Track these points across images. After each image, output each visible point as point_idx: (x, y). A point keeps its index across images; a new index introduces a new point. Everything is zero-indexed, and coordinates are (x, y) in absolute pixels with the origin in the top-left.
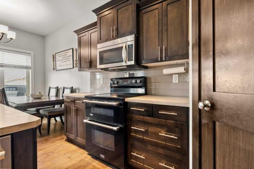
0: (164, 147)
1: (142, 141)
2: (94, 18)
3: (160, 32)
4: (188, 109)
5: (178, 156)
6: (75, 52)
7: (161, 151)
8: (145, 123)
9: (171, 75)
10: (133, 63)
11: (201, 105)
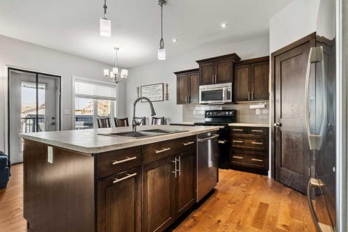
0: (254, 150)
1: (241, 149)
2: (197, 66)
3: (250, 83)
4: (268, 128)
5: (262, 154)
6: (165, 87)
7: (253, 153)
8: (242, 138)
9: (255, 109)
10: (230, 101)
11: (275, 125)
